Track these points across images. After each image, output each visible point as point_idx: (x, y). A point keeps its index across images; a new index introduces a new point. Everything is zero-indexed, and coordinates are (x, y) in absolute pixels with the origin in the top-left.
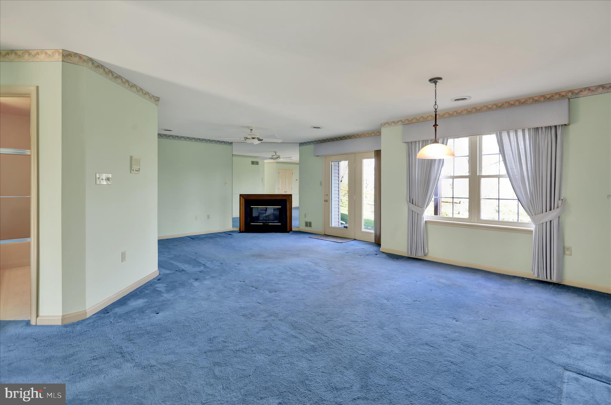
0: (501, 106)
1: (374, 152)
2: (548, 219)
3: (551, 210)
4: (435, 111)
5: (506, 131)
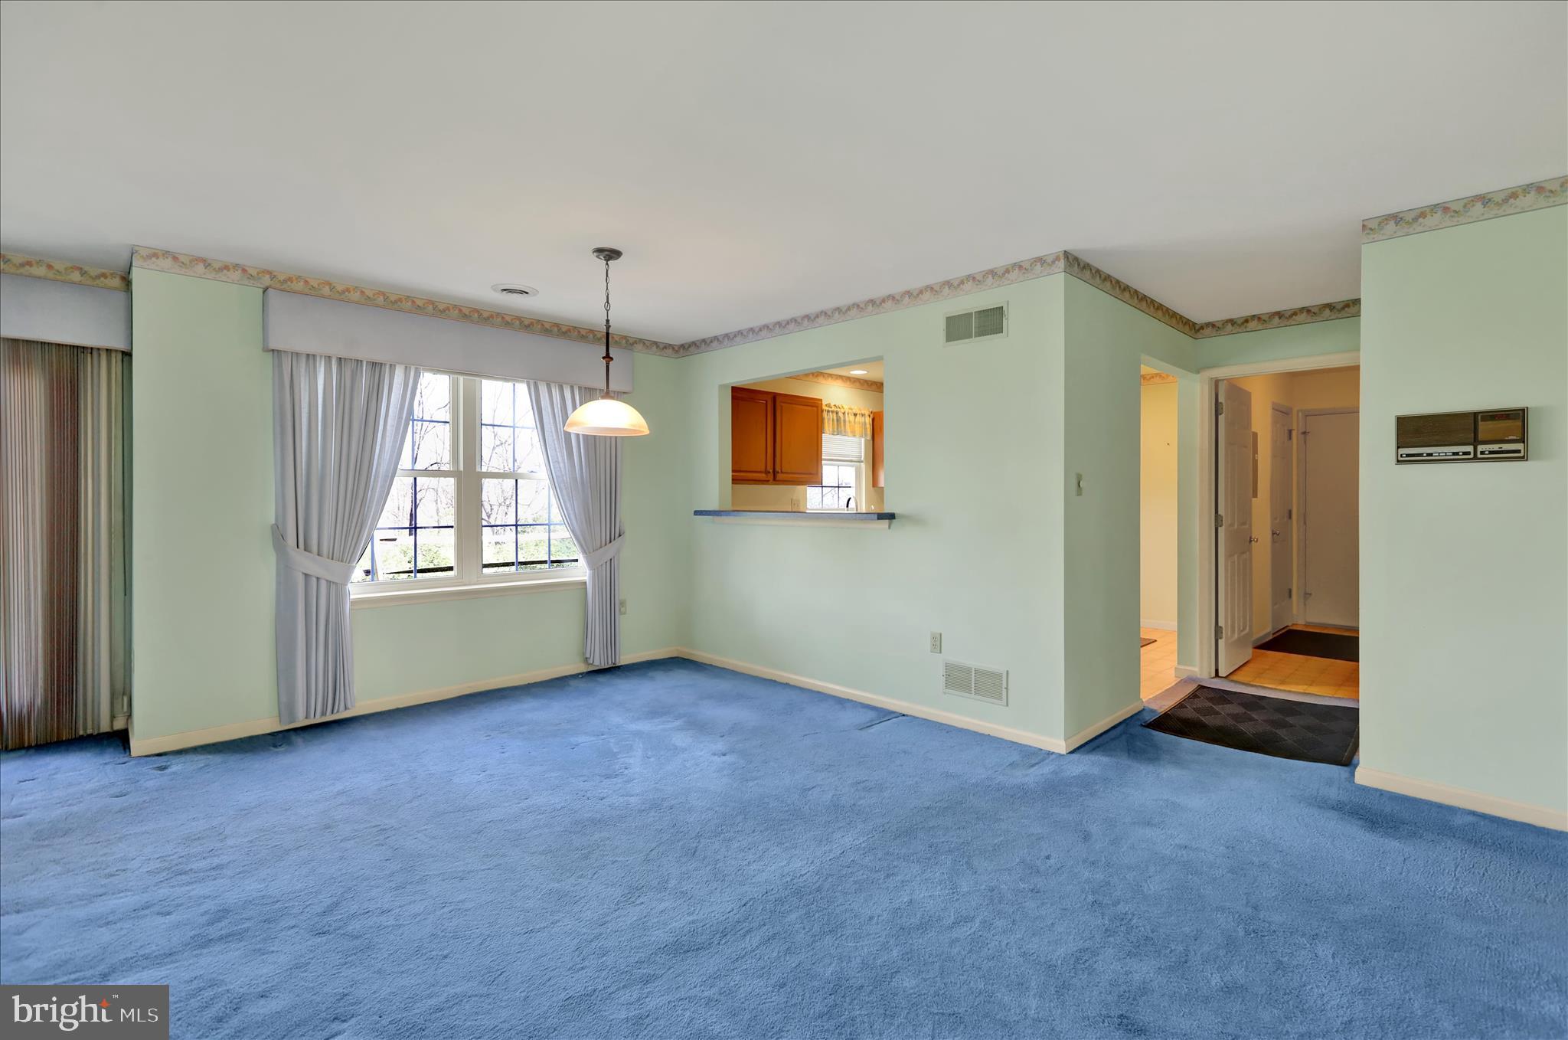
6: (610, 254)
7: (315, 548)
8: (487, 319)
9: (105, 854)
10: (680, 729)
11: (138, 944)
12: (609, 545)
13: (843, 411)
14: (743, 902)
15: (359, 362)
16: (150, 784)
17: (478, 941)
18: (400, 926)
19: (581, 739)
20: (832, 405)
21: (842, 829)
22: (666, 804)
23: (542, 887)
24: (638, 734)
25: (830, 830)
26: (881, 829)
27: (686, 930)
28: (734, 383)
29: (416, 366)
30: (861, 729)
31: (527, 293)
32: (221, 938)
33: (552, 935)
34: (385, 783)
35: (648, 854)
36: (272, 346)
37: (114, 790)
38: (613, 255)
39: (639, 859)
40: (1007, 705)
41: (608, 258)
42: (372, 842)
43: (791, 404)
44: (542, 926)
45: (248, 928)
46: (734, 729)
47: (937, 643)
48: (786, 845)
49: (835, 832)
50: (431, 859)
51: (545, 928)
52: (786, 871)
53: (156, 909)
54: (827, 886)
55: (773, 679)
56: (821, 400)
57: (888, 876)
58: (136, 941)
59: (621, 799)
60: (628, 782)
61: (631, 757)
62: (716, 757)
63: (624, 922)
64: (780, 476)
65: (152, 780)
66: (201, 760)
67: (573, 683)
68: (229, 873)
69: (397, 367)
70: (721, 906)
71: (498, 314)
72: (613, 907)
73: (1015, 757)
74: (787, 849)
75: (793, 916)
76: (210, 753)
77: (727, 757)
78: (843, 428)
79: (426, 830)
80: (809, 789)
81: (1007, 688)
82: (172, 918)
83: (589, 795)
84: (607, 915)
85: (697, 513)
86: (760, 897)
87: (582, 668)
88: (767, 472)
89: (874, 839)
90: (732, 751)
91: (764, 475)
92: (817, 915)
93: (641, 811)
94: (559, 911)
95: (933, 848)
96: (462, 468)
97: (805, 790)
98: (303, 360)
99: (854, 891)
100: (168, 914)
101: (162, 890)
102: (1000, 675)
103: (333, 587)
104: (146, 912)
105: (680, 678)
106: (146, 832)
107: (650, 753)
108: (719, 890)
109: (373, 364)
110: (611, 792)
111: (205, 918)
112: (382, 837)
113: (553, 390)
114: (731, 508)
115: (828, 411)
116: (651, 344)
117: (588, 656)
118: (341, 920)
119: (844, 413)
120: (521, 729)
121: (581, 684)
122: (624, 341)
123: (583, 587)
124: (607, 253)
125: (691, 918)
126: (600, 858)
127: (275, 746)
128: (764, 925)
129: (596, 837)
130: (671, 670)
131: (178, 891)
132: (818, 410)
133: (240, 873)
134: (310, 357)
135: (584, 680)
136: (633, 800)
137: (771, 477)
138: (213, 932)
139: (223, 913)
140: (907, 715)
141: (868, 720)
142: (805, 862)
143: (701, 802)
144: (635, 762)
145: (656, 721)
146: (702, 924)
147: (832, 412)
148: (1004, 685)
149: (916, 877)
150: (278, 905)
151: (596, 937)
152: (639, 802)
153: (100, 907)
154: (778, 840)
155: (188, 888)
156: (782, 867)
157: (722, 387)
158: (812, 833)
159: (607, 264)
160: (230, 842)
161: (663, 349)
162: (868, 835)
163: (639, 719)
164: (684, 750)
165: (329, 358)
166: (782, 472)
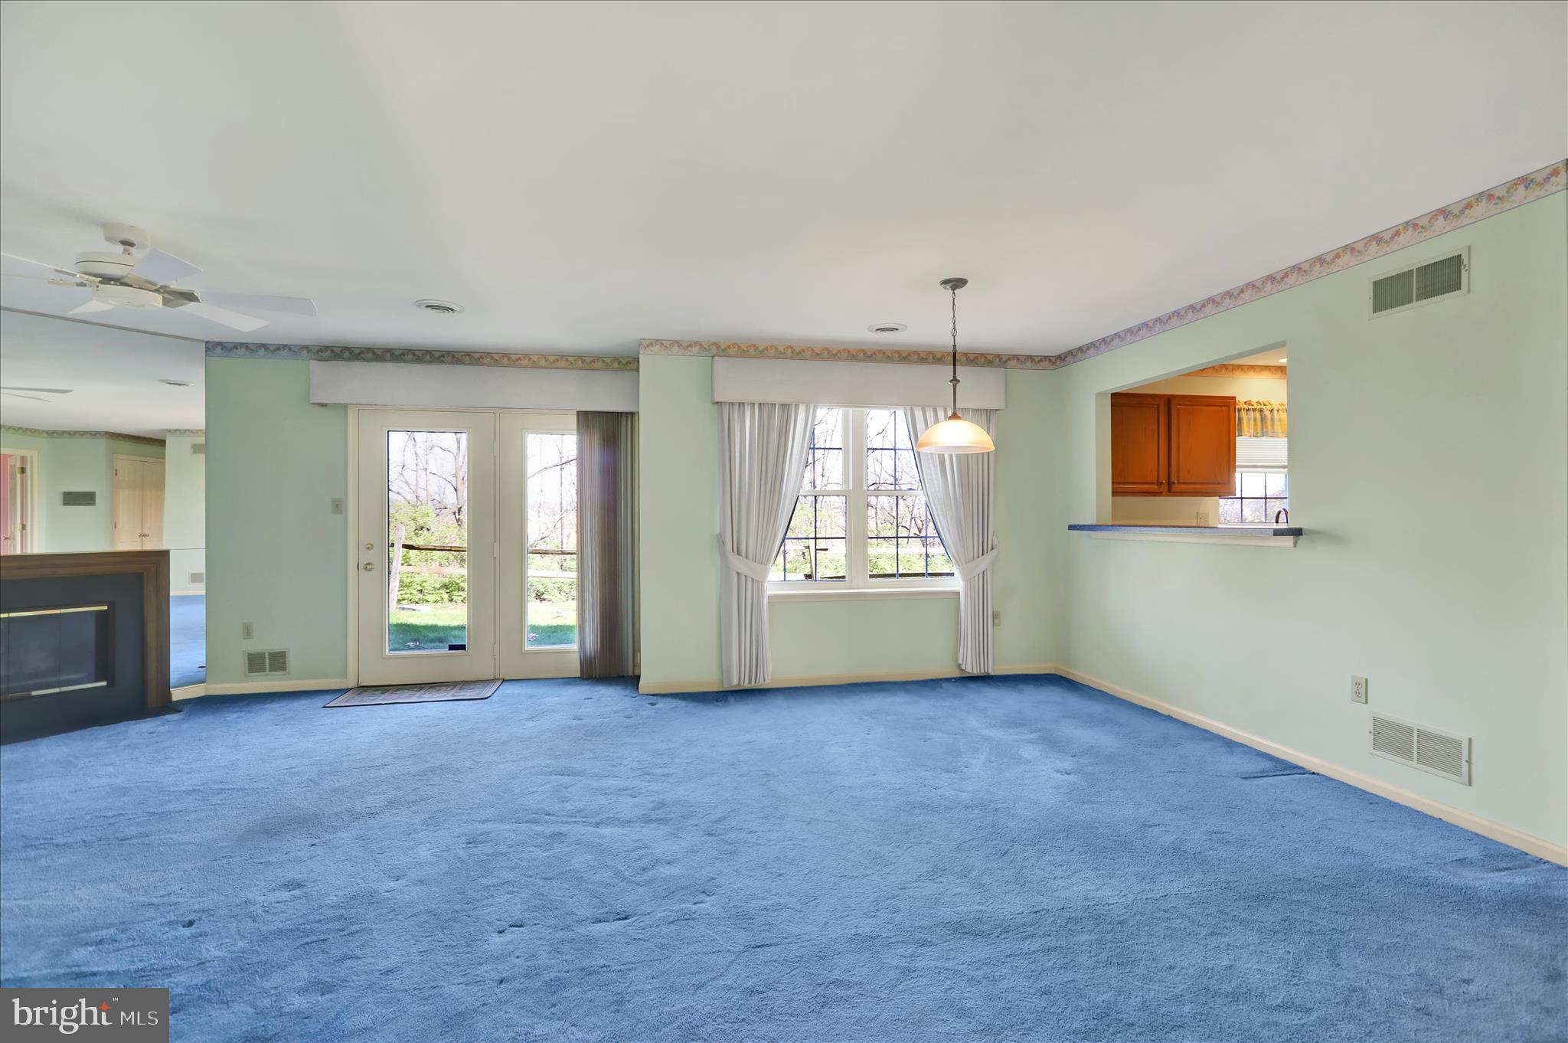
0: (906, 357)
1: (575, 417)
2: (980, 570)
3: (983, 554)
5: (920, 408)
6: (957, 283)
7: (744, 554)
8: (870, 357)
9: (614, 752)
10: (1033, 742)
11: (617, 810)
12: (981, 558)
13: (1269, 407)
14: (1035, 909)
15: (773, 405)
16: (644, 713)
17: (806, 871)
18: (758, 844)
19: (934, 735)
20: (1254, 401)
21: (1174, 874)
22: (992, 806)
23: (865, 846)
24: (989, 740)
25: (1160, 871)
26: (1224, 885)
27: (972, 916)
28: (1112, 389)
29: (812, 403)
30: (1243, 778)
31: (897, 329)
32: (656, 820)
33: (859, 884)
34: (777, 741)
35: (961, 844)
36: (716, 400)
37: (627, 713)
38: (959, 284)
39: (951, 847)
40: (1470, 784)
41: (954, 288)
42: (756, 782)
43: (1192, 405)
44: (855, 875)
45: (671, 819)
46: (1088, 752)
47: (1362, 690)
48: (1102, 872)
49: (1163, 874)
50: (793, 804)
51: (856, 877)
52: (1091, 896)
53: (630, 792)
54: (1132, 922)
55: (1155, 709)
56: (1234, 398)
57: (1212, 934)
58: (616, 808)
59: (953, 792)
60: (964, 779)
61: (975, 758)
62: (1059, 774)
63: (921, 892)
64: (1176, 487)
65: (647, 711)
66: (674, 702)
67: (945, 685)
68: (671, 780)
69: (801, 405)
70: (1013, 905)
71: (880, 351)
72: (916, 878)
73: (1473, 852)
74: (1102, 876)
75: (1083, 938)
76: (679, 699)
77: (1071, 776)
78: (1270, 427)
79: (794, 781)
80: (1151, 826)
81: (1469, 762)
82: (636, 800)
83: (926, 783)
84: (909, 882)
85: (1072, 527)
86: (1054, 910)
87: (957, 674)
88: (1160, 484)
89: (1210, 892)
90: (1077, 772)
91: (1156, 487)
92: (1109, 945)
93: (967, 807)
94: (871, 868)
95: (1286, 923)
96: (851, 488)
97: (1146, 826)
98: (737, 407)
99: (1162, 936)
100: (635, 797)
101: (634, 782)
102: (1460, 743)
103: (756, 584)
104: (624, 792)
105: (1051, 696)
106: (636, 744)
107: (993, 758)
108: (1015, 892)
109: (783, 405)
110: (946, 784)
111: (652, 805)
112: (765, 779)
113: (928, 414)
114: (1110, 522)
115: (1248, 410)
116: (1025, 360)
117: (960, 662)
118: (724, 829)
119: (1272, 411)
120: (889, 718)
121: (952, 688)
122: (997, 360)
123: (956, 596)
124: (954, 283)
125: (979, 908)
126: (918, 836)
127: (717, 701)
128: (1049, 935)
129: (921, 818)
130: (1041, 685)
131: (643, 784)
132: (1229, 410)
133: (676, 782)
134: (741, 405)
135: (956, 684)
136: (963, 795)
137: (1165, 488)
138: (654, 815)
139: (662, 805)
140: (1318, 774)
141: (1258, 769)
142: (1117, 893)
143: (1027, 812)
144: (977, 764)
145: (1011, 730)
146: (989, 915)
147: (1254, 410)
148: (1465, 757)
149: (1249, 945)
150: (691, 809)
151: (893, 897)
152: (968, 798)
153: (606, 783)
154: (1094, 865)
155: (648, 784)
156: (1090, 891)
157: (1099, 395)
158: (1136, 868)
159: (954, 293)
160: (677, 761)
161: (1039, 362)
162: (1205, 887)
163: (995, 726)
164: (1028, 761)
165: (753, 404)
166: (1179, 483)
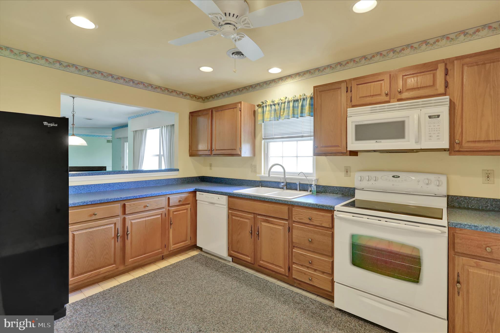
4: (73, 116)
